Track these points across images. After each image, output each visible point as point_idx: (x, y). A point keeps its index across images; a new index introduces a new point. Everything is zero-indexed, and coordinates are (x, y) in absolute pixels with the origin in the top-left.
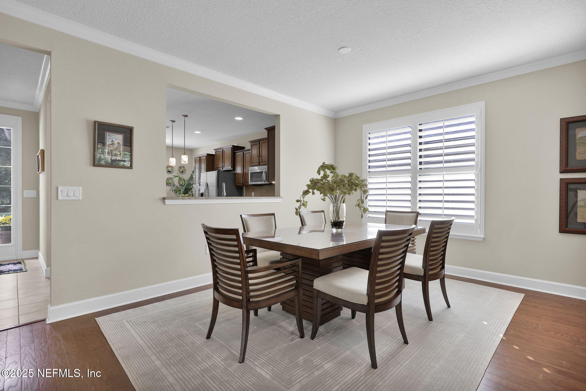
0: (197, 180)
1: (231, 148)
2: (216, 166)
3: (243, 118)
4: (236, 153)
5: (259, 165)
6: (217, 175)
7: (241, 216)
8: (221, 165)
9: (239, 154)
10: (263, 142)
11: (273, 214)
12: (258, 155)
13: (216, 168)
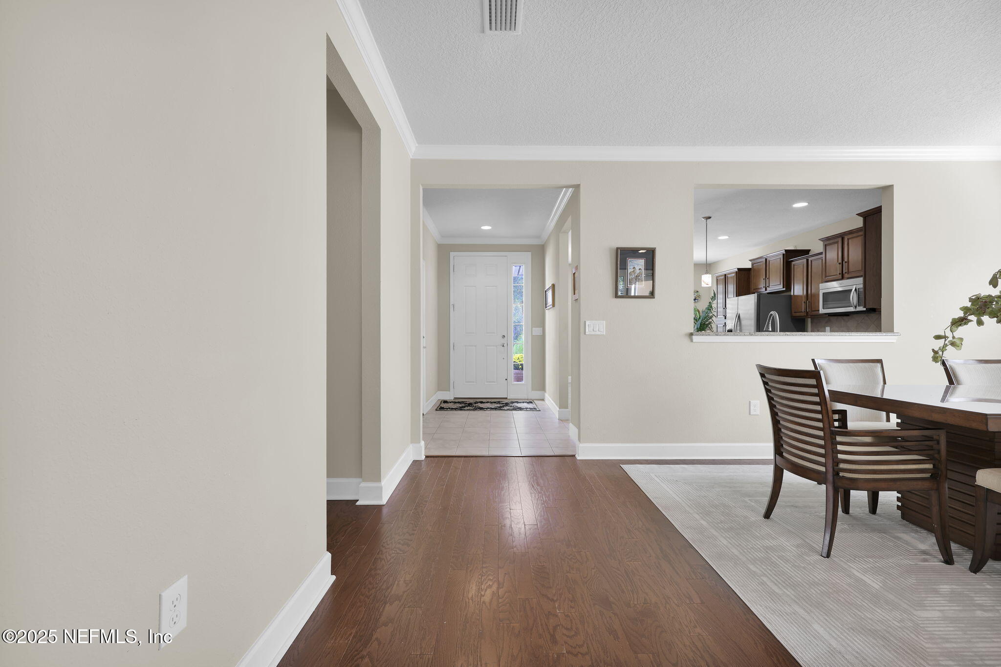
0: (721, 310)
1: (782, 255)
2: (752, 287)
3: (809, 203)
4: (792, 261)
5: (843, 278)
6: (756, 300)
7: (813, 360)
8: (762, 285)
9: (799, 263)
10: (850, 236)
11: (880, 361)
12: (840, 261)
13: (754, 289)
